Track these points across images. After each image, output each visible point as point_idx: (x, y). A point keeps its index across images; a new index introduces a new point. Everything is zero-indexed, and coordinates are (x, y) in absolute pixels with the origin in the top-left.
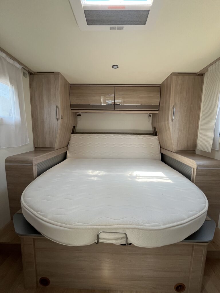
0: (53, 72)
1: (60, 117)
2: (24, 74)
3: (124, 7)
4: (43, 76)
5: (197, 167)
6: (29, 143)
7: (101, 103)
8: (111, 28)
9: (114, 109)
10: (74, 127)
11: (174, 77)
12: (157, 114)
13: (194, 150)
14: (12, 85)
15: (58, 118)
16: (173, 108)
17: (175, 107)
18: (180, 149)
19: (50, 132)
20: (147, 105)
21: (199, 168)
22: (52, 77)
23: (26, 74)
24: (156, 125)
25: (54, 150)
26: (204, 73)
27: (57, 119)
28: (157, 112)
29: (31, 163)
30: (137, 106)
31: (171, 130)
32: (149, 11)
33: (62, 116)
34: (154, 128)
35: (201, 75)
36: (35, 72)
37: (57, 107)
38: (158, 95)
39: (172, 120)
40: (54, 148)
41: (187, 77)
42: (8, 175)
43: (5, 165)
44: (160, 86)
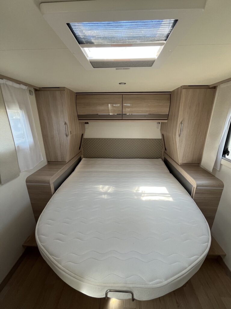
0: (59, 88)
1: (69, 133)
2: (30, 92)
3: (130, 60)
4: (48, 91)
5: (197, 187)
6: (43, 159)
7: (109, 113)
8: (116, 69)
9: (121, 119)
10: (82, 135)
11: (184, 91)
12: (166, 122)
13: (199, 163)
14: (22, 110)
15: (67, 134)
16: (181, 123)
17: (183, 123)
18: (185, 162)
19: (60, 147)
20: (155, 114)
21: (198, 188)
22: (58, 93)
23: (32, 92)
24: (165, 133)
25: (66, 164)
26: (217, 86)
27: (67, 136)
28: (166, 121)
29: (49, 183)
30: (145, 116)
31: (178, 145)
32: (154, 61)
33: (71, 132)
34: (163, 135)
35: (213, 88)
36: (40, 88)
37: (65, 124)
38: (168, 104)
39: (179, 136)
40: (66, 162)
41: (198, 90)
42: (30, 193)
43: (26, 185)
44: (170, 93)
